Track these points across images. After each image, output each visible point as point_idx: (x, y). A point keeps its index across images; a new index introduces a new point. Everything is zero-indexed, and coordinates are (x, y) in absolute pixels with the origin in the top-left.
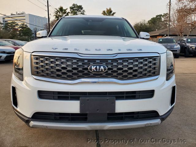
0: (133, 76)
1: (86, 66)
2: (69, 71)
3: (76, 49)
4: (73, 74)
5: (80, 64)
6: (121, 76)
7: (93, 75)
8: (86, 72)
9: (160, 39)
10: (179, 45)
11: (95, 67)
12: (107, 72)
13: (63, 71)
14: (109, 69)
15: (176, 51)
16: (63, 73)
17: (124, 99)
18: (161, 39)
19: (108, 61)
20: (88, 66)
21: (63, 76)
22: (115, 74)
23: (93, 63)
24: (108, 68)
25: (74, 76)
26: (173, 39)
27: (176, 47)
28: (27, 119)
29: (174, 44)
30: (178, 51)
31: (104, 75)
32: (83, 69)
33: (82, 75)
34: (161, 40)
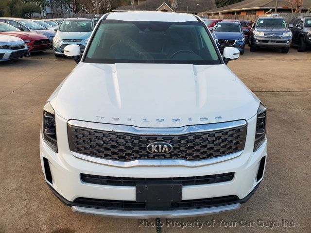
0: (207, 155)
1: (143, 145)
2: (120, 151)
3: (129, 120)
4: (127, 154)
5: (136, 141)
6: (191, 157)
7: (153, 156)
8: (144, 152)
9: (260, 20)
10: (291, 32)
11: (156, 146)
12: (172, 152)
13: (113, 150)
14: (175, 148)
15: (285, 42)
16: (113, 153)
17: (193, 185)
18: (262, 20)
19: (174, 138)
20: (147, 145)
21: (113, 156)
22: (183, 155)
23: (153, 141)
24: (173, 148)
25: (128, 157)
26: (282, 20)
27: (285, 35)
28: (68, 203)
29: (283, 29)
30: (288, 42)
31: (168, 156)
32: (140, 149)
33: (138, 156)
34: (262, 22)
